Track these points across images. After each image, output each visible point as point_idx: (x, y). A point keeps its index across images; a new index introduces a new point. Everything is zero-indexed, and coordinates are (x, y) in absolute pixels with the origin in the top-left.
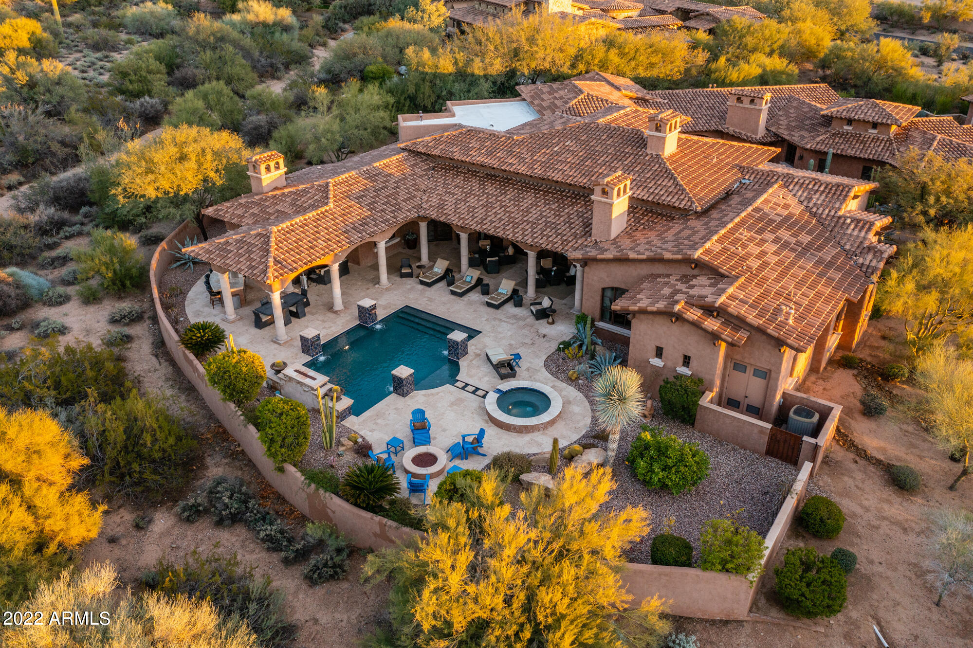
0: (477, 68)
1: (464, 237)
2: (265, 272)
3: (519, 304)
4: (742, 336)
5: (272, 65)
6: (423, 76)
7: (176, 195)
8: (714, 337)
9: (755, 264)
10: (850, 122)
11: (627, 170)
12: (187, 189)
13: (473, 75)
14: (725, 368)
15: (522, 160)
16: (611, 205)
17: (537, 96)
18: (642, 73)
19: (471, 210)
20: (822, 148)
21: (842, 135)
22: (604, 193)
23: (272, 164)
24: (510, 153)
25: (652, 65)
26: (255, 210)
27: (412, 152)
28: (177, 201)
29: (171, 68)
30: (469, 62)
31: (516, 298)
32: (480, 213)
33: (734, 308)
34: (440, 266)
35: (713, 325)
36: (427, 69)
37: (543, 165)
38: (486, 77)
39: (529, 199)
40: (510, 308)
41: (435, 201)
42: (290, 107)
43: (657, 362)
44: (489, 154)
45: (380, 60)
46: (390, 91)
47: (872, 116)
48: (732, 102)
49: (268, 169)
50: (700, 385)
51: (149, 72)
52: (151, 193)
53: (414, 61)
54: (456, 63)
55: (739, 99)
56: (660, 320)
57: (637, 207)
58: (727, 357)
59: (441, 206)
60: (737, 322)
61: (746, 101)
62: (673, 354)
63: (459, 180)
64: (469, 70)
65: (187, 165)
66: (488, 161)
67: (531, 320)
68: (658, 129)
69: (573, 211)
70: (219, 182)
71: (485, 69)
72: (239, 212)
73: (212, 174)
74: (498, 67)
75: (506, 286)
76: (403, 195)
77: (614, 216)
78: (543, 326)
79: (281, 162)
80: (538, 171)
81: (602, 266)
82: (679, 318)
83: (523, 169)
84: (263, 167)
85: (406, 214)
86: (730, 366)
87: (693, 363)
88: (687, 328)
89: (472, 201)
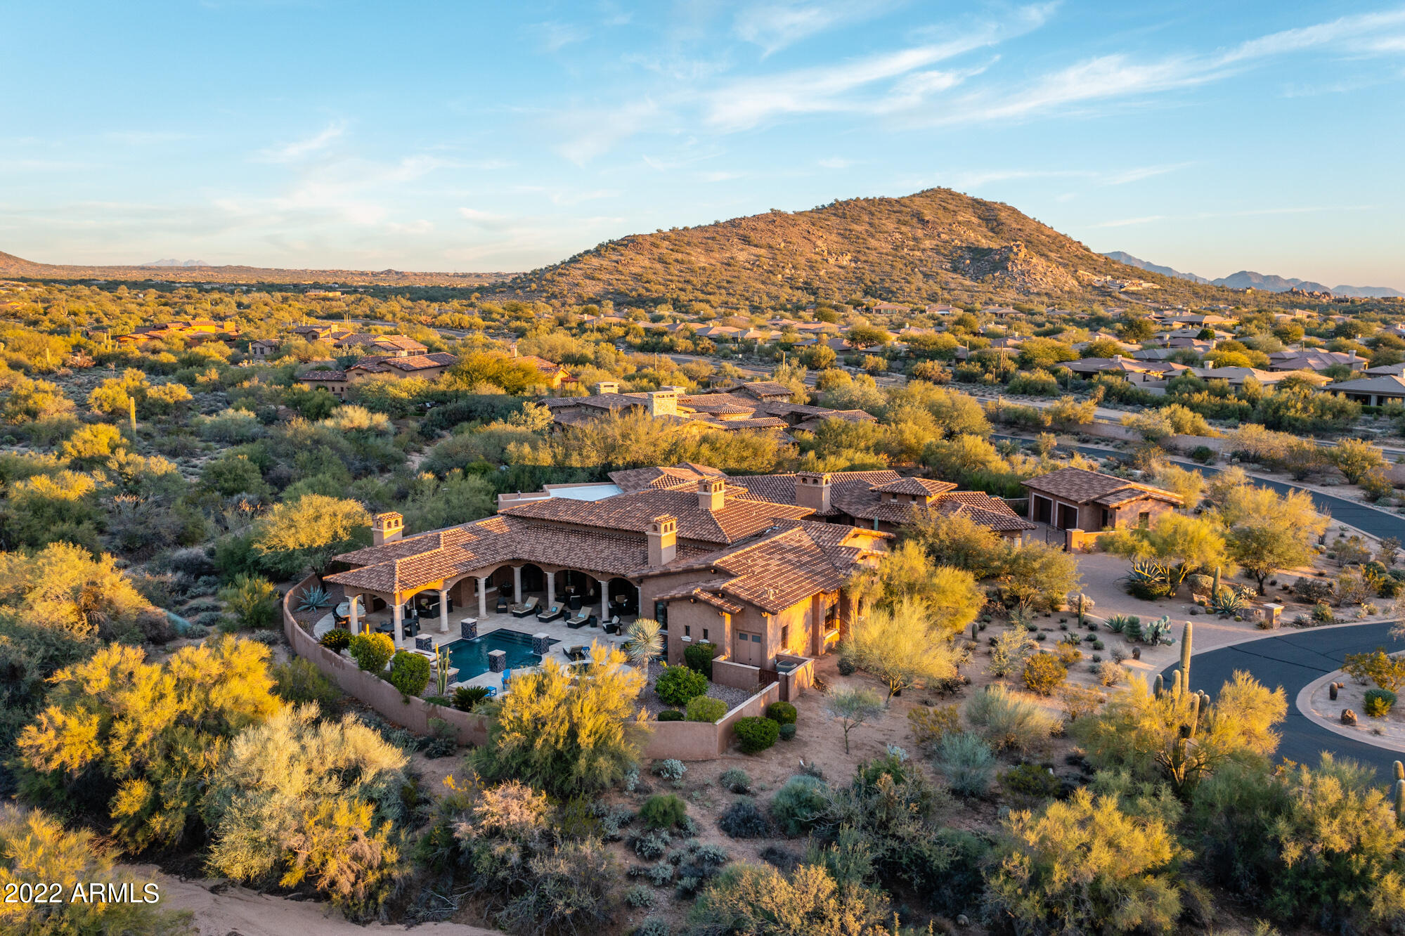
0: (575, 461)
1: (551, 577)
2: (392, 587)
3: (594, 625)
4: (738, 609)
5: (366, 468)
6: (523, 469)
7: (310, 547)
8: (719, 609)
9: (757, 570)
10: (895, 495)
11: (674, 513)
12: (320, 542)
13: (571, 468)
14: (733, 637)
15: (599, 517)
16: (660, 537)
17: (625, 478)
18: (732, 464)
19: (557, 552)
20: (871, 516)
21: (888, 506)
22: (656, 529)
23: (393, 522)
24: (590, 513)
25: (743, 459)
26: (379, 555)
27: (510, 516)
28: (310, 551)
29: (265, 471)
30: (567, 455)
31: (592, 621)
32: (563, 554)
33: (731, 590)
34: (531, 602)
35: (718, 601)
36: (527, 463)
37: (616, 520)
38: (583, 469)
39: (604, 544)
40: (587, 628)
41: (527, 548)
42: (393, 498)
43: (687, 639)
44: (574, 514)
45: (482, 457)
46: (492, 481)
47: (910, 490)
48: (799, 482)
49: (389, 524)
50: (716, 650)
51: (246, 471)
52: (291, 544)
53: (515, 455)
54: (555, 456)
55: (804, 480)
56: (685, 605)
57: (683, 544)
58: (734, 629)
59: (532, 552)
60: (735, 599)
61: (810, 481)
62: (697, 631)
63: (548, 535)
64: (567, 463)
65: (321, 522)
66: (572, 519)
67: (604, 634)
68: (706, 490)
69: (637, 551)
70: (346, 538)
71: (582, 462)
72: (366, 556)
73: (340, 532)
74: (594, 459)
75: (584, 613)
76: (500, 545)
77: (663, 546)
78: (612, 637)
79: (400, 520)
80: (612, 524)
81: (653, 582)
82: (696, 600)
83: (600, 523)
84: (385, 523)
85: (503, 556)
86: (737, 636)
87: (710, 634)
88: (703, 607)
89: (558, 547)
